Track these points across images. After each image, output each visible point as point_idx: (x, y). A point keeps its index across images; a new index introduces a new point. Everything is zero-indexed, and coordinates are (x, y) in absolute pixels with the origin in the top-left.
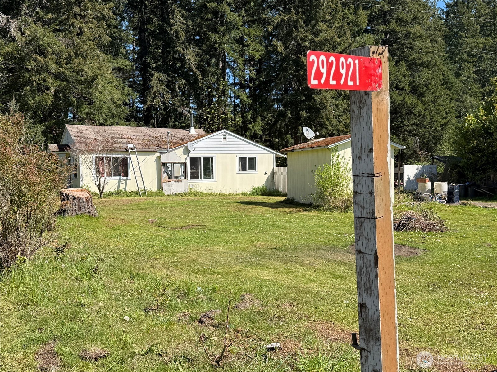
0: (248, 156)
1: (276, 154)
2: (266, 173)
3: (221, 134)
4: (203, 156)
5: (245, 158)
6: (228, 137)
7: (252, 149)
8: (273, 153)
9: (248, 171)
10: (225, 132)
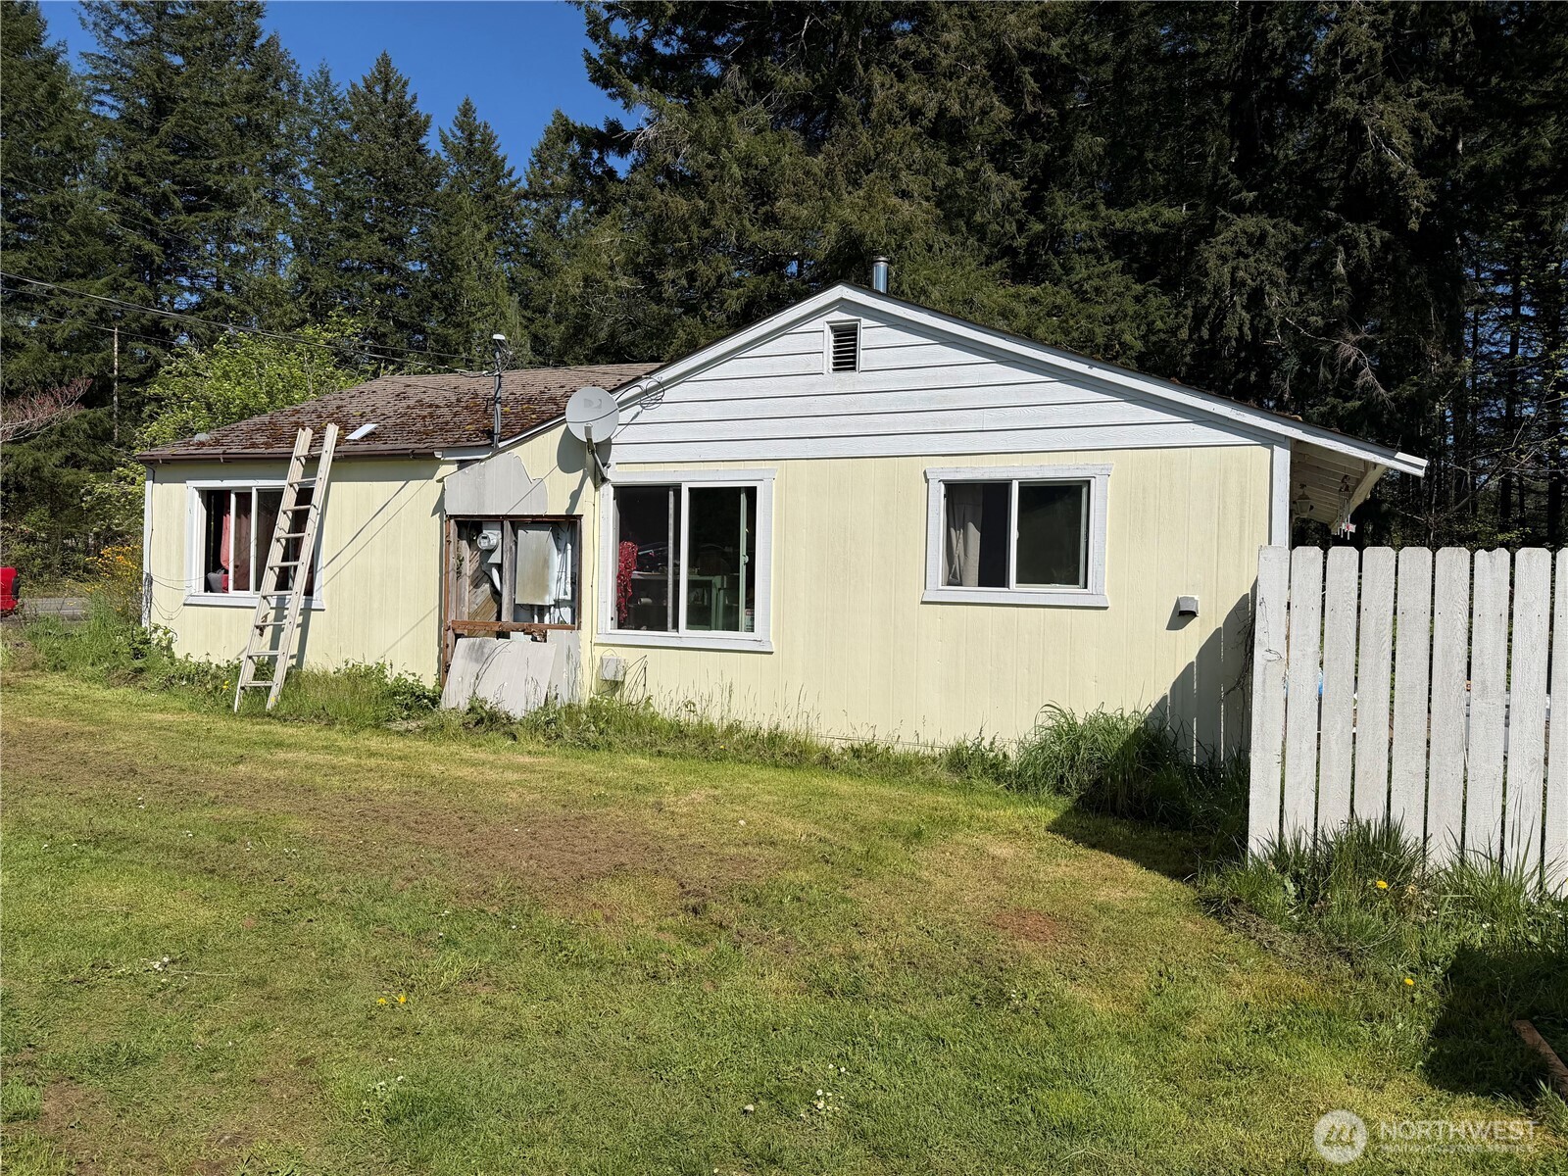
0: (1019, 469)
1: (1296, 446)
2: (1183, 616)
3: (820, 323)
4: (692, 477)
5: (996, 491)
6: (870, 334)
7: (1065, 416)
8: (1268, 439)
9: (1016, 590)
10: (842, 304)
